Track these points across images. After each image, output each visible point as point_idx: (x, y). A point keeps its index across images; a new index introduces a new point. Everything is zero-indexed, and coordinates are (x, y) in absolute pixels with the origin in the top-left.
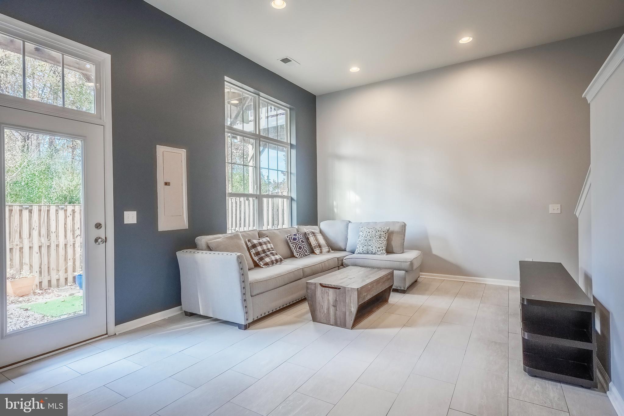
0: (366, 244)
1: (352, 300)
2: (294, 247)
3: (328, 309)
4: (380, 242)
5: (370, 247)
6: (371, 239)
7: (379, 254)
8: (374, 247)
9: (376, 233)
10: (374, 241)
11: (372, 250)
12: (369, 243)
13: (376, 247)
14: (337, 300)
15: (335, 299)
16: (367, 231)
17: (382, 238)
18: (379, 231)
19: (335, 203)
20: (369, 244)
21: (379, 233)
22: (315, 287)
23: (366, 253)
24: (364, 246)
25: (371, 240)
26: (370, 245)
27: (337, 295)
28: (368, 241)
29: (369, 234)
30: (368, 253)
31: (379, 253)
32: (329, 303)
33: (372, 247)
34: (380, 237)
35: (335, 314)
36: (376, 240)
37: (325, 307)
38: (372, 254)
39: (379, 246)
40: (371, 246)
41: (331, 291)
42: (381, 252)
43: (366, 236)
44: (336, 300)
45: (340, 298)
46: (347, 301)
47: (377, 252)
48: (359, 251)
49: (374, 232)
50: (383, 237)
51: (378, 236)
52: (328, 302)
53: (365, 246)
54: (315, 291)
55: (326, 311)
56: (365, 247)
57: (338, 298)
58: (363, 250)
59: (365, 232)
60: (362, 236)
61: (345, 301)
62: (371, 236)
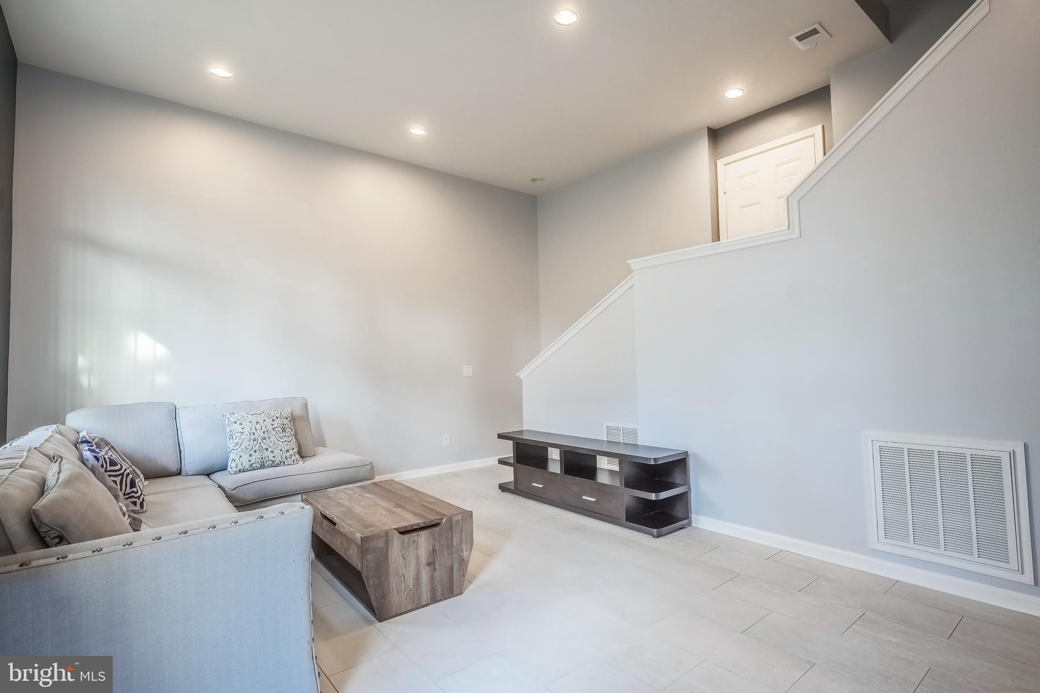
0: (257, 448)
1: (464, 538)
2: (118, 483)
3: (417, 578)
4: (285, 439)
5: (267, 454)
6: (266, 435)
7: (289, 463)
8: (277, 452)
9: (273, 423)
10: (273, 439)
11: (273, 459)
12: (262, 444)
13: (281, 450)
14: (436, 548)
15: (431, 549)
16: (252, 421)
17: (287, 431)
18: (277, 418)
19: (82, 361)
20: (264, 447)
21: (278, 421)
22: (387, 542)
23: (259, 466)
24: (252, 452)
25: (267, 439)
26: (267, 450)
27: (435, 539)
28: (260, 441)
29: (258, 427)
30: (263, 466)
31: (289, 461)
32: (418, 564)
33: (272, 452)
34: (284, 430)
35: (432, 578)
36: (277, 436)
37: (411, 573)
38: (272, 466)
39: (287, 448)
40: (270, 450)
41: (424, 534)
42: (293, 458)
43: (253, 430)
44: (434, 550)
45: (442, 542)
46: (455, 543)
47: (285, 460)
48: (240, 467)
49: (269, 422)
50: (288, 429)
51: (279, 429)
52: (417, 562)
53: (255, 451)
54: (387, 551)
55: (411, 582)
56: (257, 455)
57: (437, 544)
58: (251, 463)
59: (246, 424)
60: (242, 433)
61: (450, 546)
62: (264, 429)
